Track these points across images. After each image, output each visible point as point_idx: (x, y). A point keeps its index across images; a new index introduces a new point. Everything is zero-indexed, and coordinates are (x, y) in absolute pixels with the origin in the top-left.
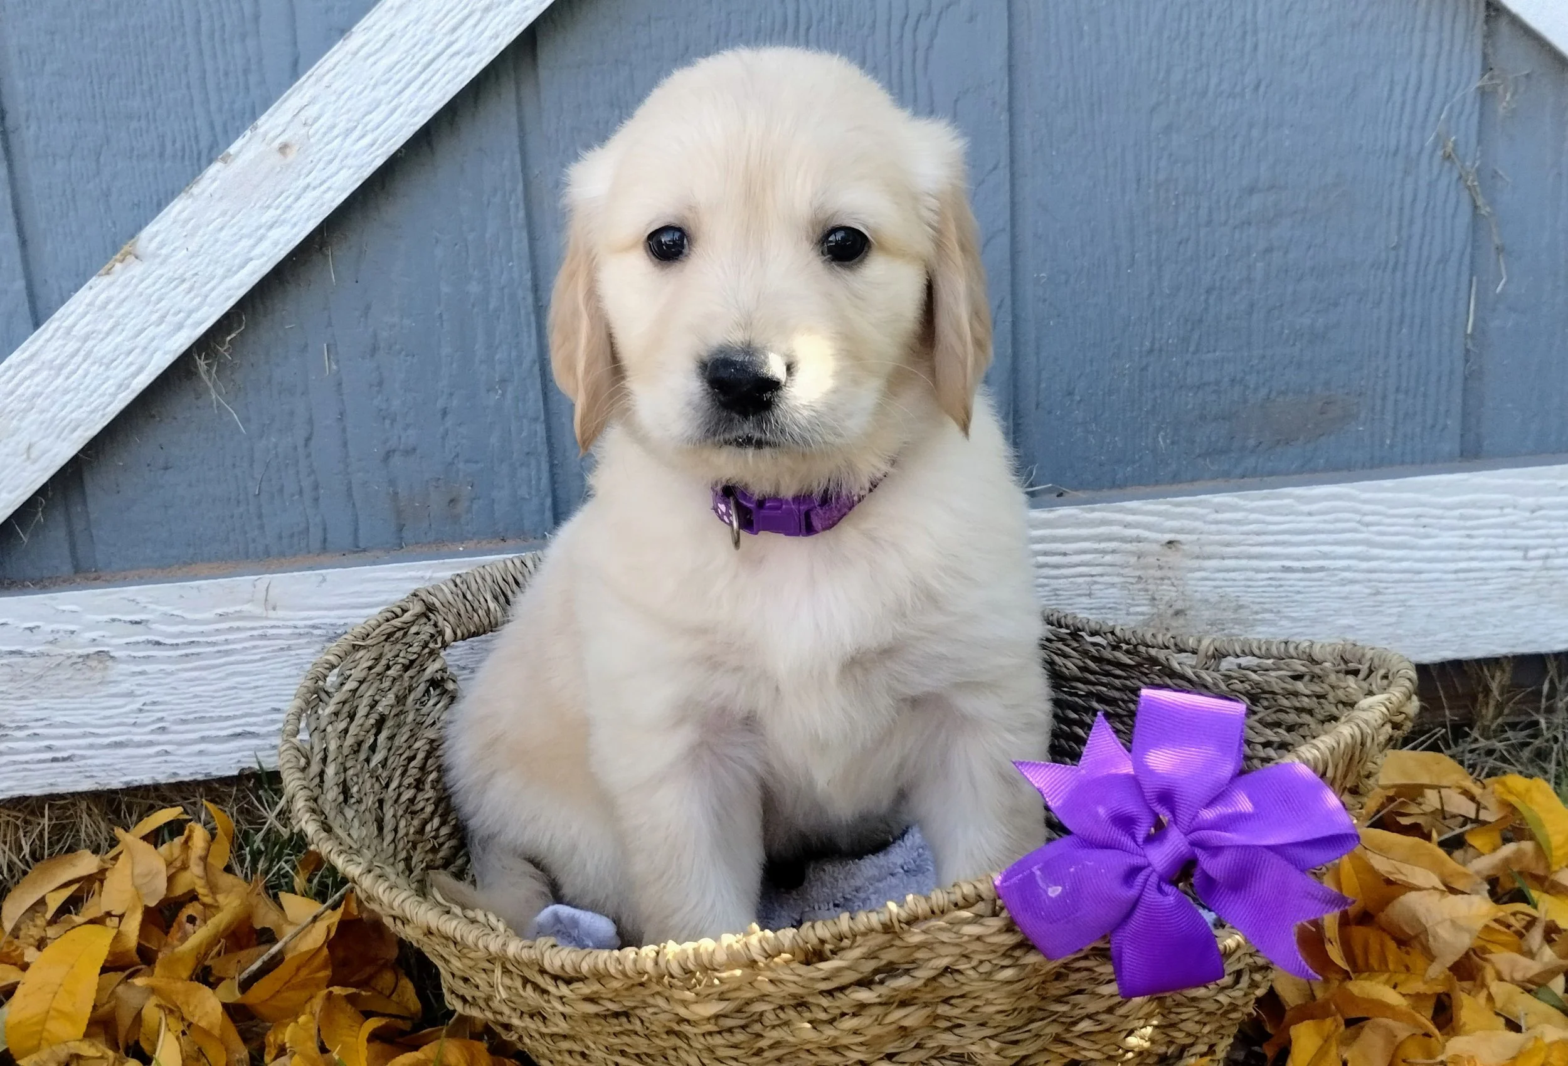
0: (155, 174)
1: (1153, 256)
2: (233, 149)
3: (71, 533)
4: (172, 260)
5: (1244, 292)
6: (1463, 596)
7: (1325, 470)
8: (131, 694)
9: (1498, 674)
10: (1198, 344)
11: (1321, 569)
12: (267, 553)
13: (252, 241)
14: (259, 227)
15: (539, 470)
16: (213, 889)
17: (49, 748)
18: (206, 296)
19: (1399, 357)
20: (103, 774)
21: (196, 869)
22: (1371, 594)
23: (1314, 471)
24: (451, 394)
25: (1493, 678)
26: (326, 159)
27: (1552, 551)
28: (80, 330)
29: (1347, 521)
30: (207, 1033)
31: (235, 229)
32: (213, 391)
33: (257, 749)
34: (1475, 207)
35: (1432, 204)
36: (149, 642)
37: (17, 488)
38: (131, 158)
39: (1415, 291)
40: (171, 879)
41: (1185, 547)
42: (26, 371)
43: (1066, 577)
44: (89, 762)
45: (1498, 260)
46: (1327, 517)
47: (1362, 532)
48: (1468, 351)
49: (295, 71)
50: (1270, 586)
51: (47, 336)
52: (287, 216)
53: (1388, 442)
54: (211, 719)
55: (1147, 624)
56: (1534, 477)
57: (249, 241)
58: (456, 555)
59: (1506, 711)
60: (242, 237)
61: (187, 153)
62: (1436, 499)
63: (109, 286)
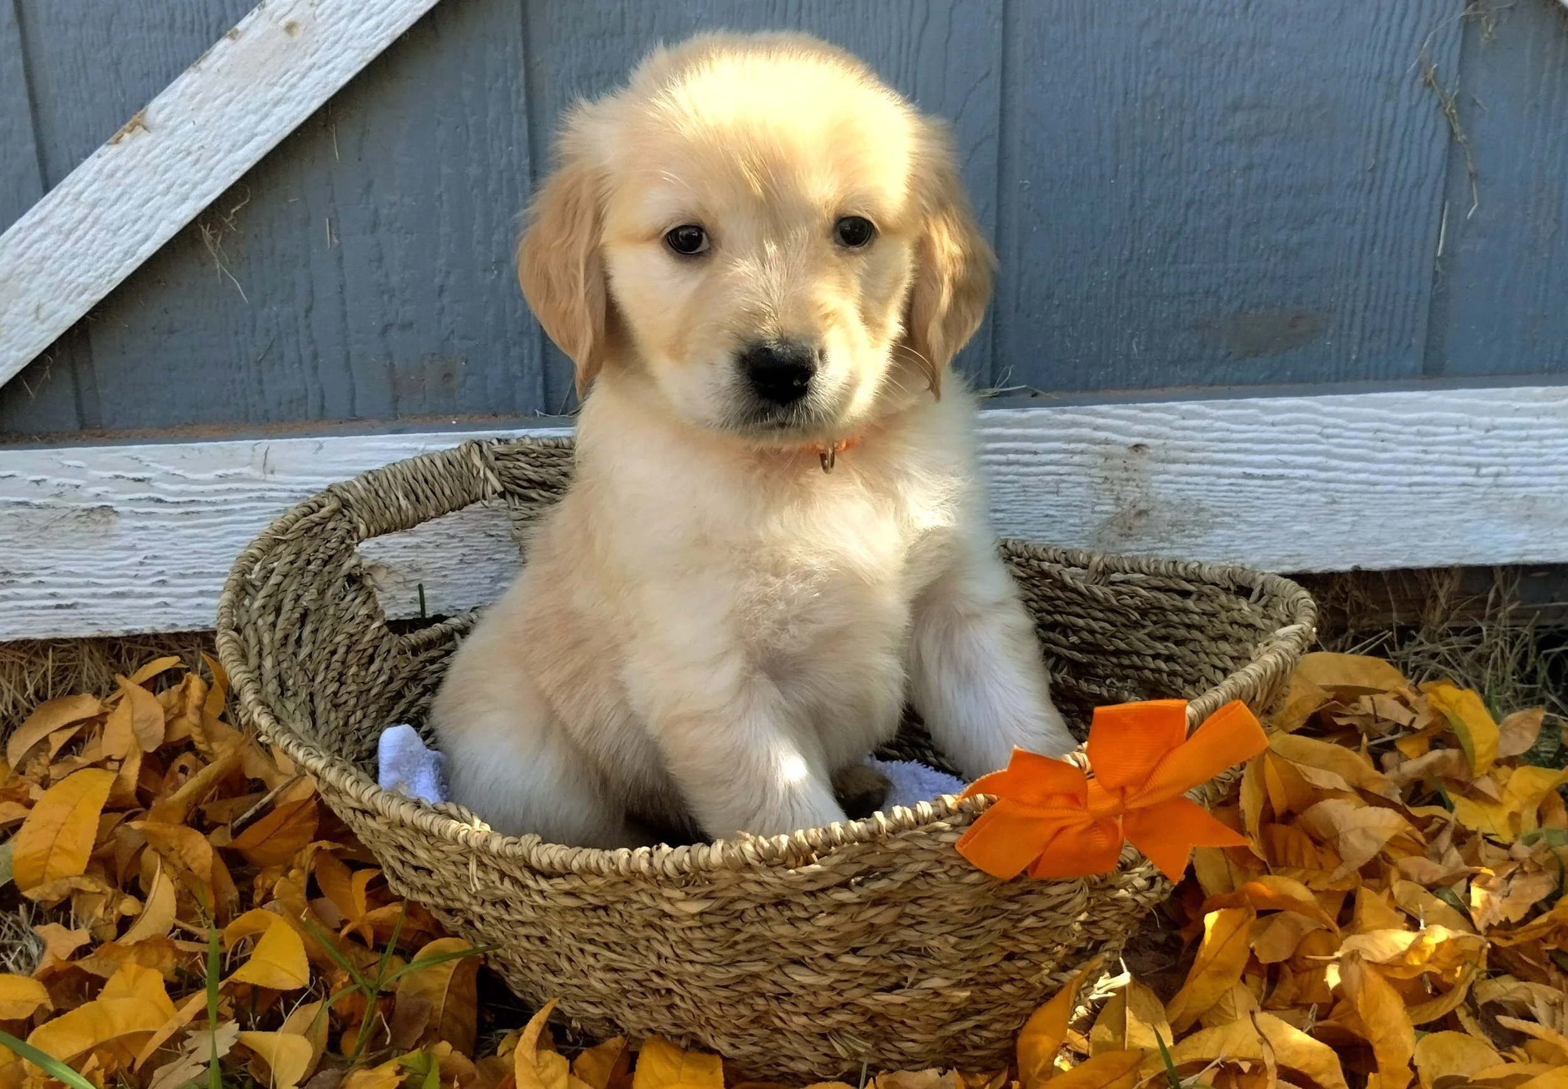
0: (165, 45)
1: (1137, 167)
2: (240, 26)
3: (77, 392)
4: (179, 132)
5: (1222, 207)
6: (1417, 508)
7: (1293, 380)
8: (133, 548)
9: (1446, 584)
10: (1175, 256)
11: (1281, 477)
12: (267, 419)
13: (256, 118)
14: (265, 104)
15: (531, 350)
16: (208, 736)
17: (52, 596)
18: (212, 169)
19: (1370, 275)
20: (105, 622)
21: (192, 718)
22: (1327, 503)
23: (1281, 382)
24: (448, 273)
25: (1441, 587)
26: (332, 39)
27: (1504, 469)
28: (88, 197)
29: (1308, 432)
30: (197, 877)
31: (240, 106)
32: (217, 260)
34: (1452, 133)
35: (1410, 129)
36: (151, 499)
37: (26, 346)
38: (141, 28)
39: (1388, 214)
40: (168, 725)
41: (1151, 451)
42: (36, 234)
43: (1036, 475)
44: (92, 610)
45: (1471, 187)
46: (1290, 428)
47: (1322, 444)
48: (1436, 273)
50: (1231, 491)
51: (56, 200)
52: (292, 94)
53: (1354, 357)
54: (210, 575)
55: (1110, 522)
56: (1490, 398)
57: (254, 118)
58: (448, 428)
59: (1452, 616)
60: (247, 113)
61: (196, 27)
62: (1395, 415)
63: (117, 155)
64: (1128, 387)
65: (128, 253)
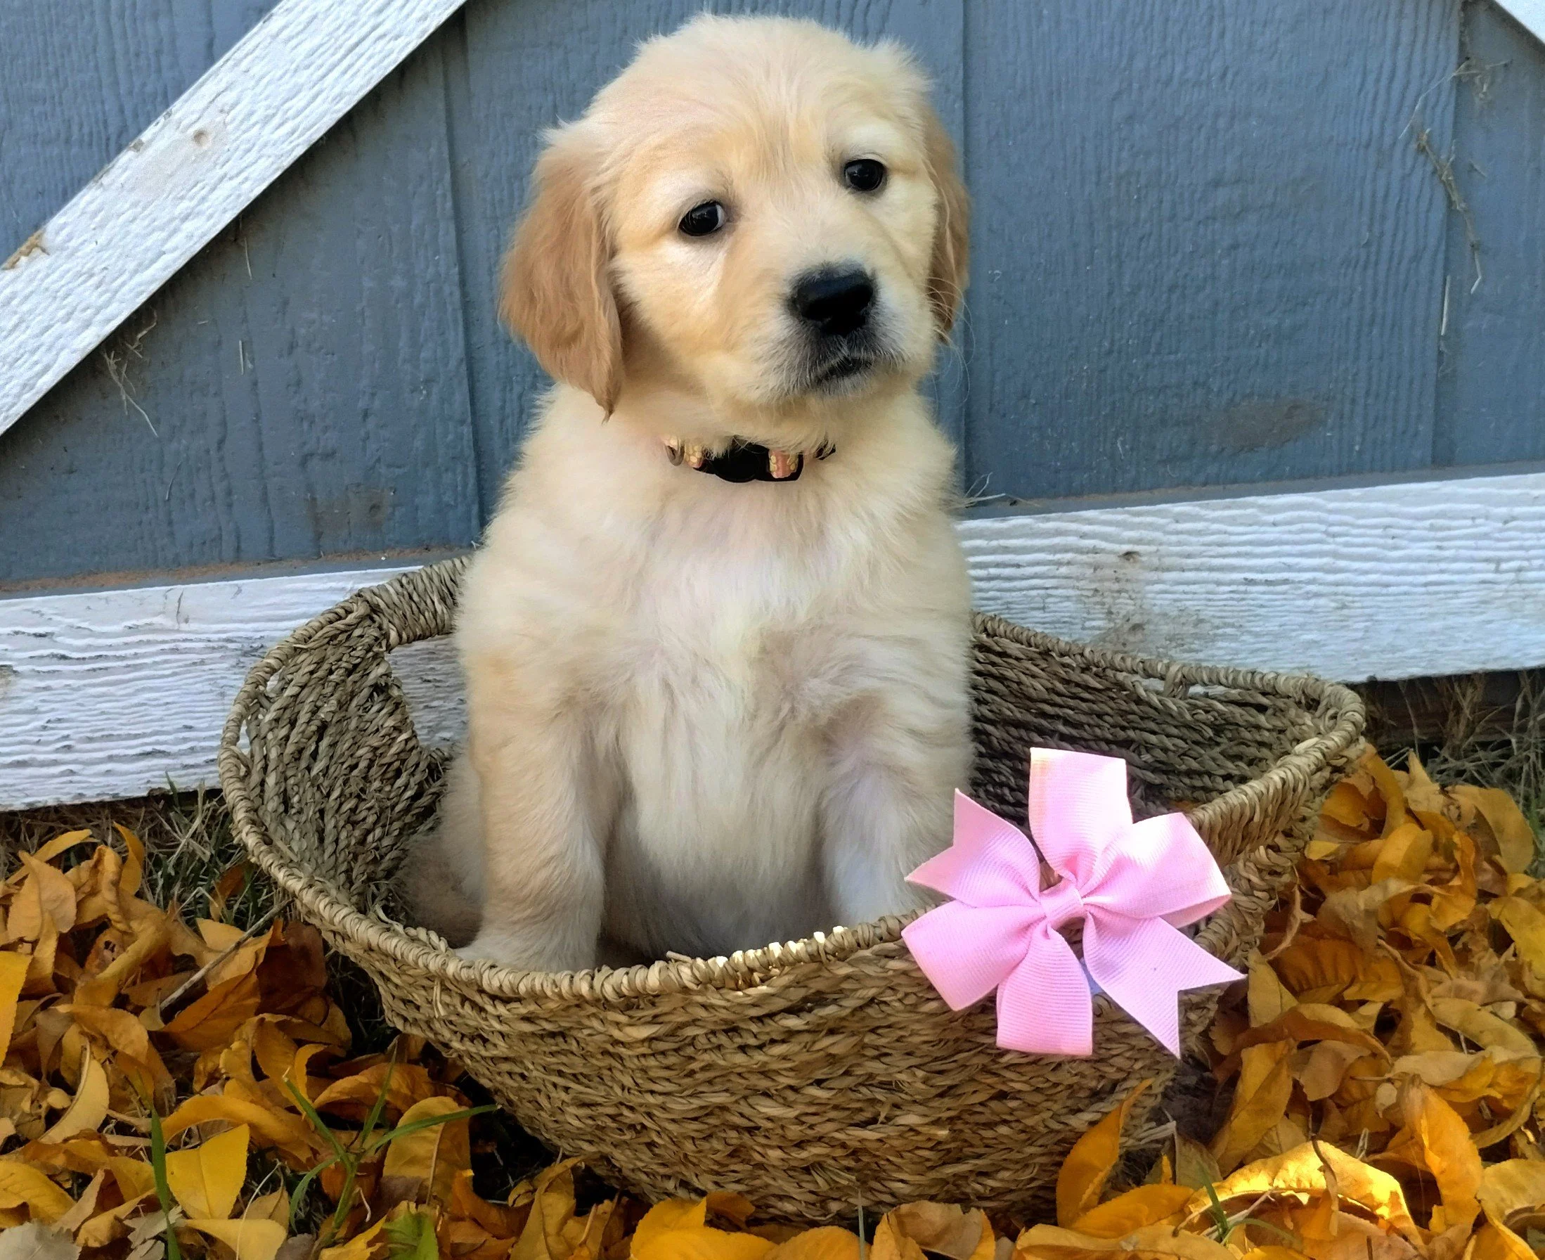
0: (61, 160)
1: (1113, 253)
2: (146, 136)
4: (79, 254)
5: (1207, 291)
6: (1431, 610)
7: (1292, 477)
8: (34, 711)
9: (1470, 691)
10: (1159, 346)
11: (1286, 582)
12: (177, 562)
13: (164, 234)
14: (173, 219)
15: (465, 474)
16: (126, 915)
18: (116, 292)
19: (1370, 358)
20: (5, 796)
21: (107, 895)
22: (1338, 608)
23: (1279, 478)
24: (373, 395)
25: (1464, 696)
26: (243, 147)
27: (1525, 564)
29: (1313, 532)
30: (133, 1061)
31: (146, 222)
32: (122, 391)
33: (167, 769)
34: (1450, 203)
35: (1405, 198)
36: (54, 656)
38: (35, 143)
39: (1386, 291)
40: (79, 905)
41: (1144, 559)
43: (1019, 590)
45: (1474, 259)
46: (1293, 528)
47: (1329, 543)
49: (210, 55)
50: (1232, 599)
52: (202, 207)
53: (1357, 448)
54: (120, 738)
55: (1103, 639)
56: (1507, 486)
57: (161, 235)
58: (379, 565)
59: (1478, 730)
60: (154, 231)
61: (95, 139)
62: (1405, 509)
63: (13, 281)
64: (1115, 490)
65: (26, 386)
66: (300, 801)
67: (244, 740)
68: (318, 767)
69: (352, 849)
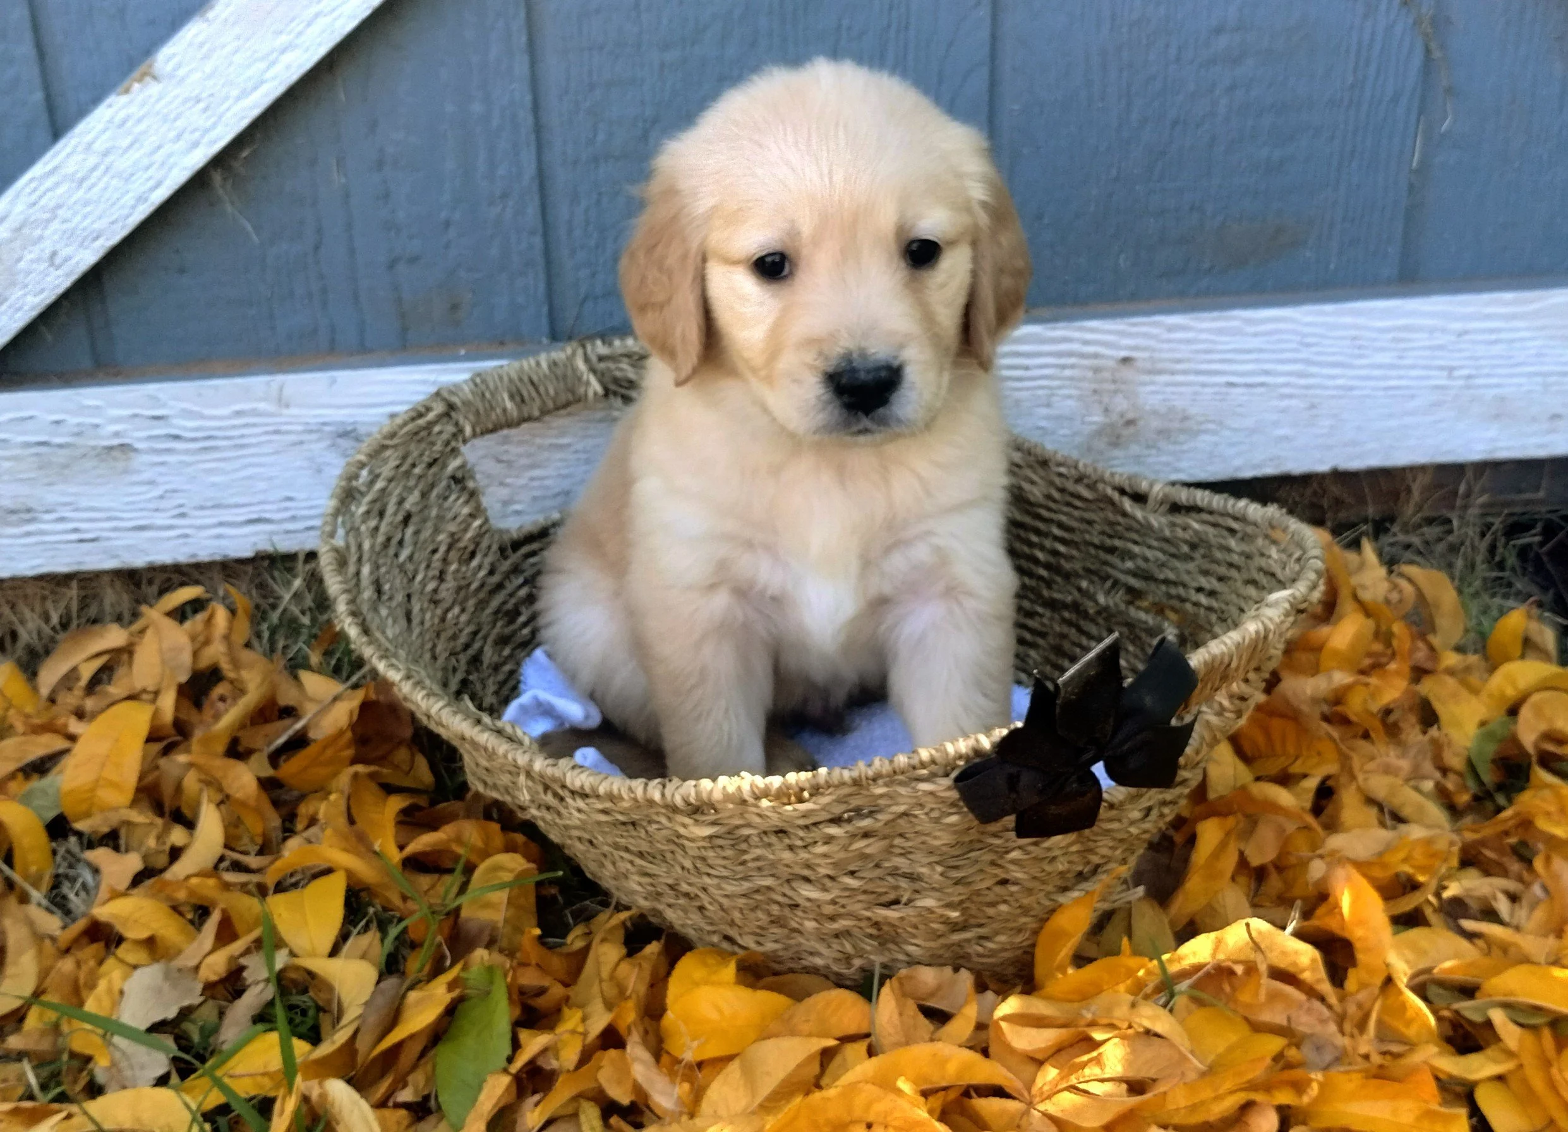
1: (1123, 91)
3: (91, 332)
4: (188, 80)
5: (1207, 126)
6: (1392, 410)
7: (1273, 291)
8: (152, 483)
9: (1419, 480)
10: (1161, 173)
11: (1262, 385)
12: (278, 351)
13: (265, 65)
14: (272, 52)
15: (536, 280)
16: (236, 664)
17: (76, 530)
18: (222, 116)
19: (1348, 187)
20: (127, 554)
21: (219, 645)
22: (1306, 408)
23: (1263, 291)
24: (453, 208)
25: (1415, 482)
27: (1474, 372)
28: (99, 146)
29: (1286, 341)
30: (243, 804)
31: (248, 54)
32: (228, 203)
33: (272, 534)
34: (1428, 50)
35: (1387, 45)
36: (168, 435)
37: (42, 291)
39: (1366, 130)
40: (195, 652)
41: (1139, 363)
42: (49, 183)
43: (1027, 389)
44: (114, 543)
45: (1446, 101)
46: (1270, 338)
47: (1302, 352)
48: (1411, 184)
50: (1214, 399)
51: (68, 150)
52: (298, 41)
53: (1333, 266)
54: (230, 506)
55: (1099, 432)
56: (1461, 304)
57: (262, 65)
58: (456, 359)
59: (1425, 506)
60: (256, 61)
62: (1370, 323)
63: (128, 104)
64: (1115, 302)
65: (141, 199)
66: (391, 589)
67: (341, 532)
68: (404, 554)
69: (435, 628)
